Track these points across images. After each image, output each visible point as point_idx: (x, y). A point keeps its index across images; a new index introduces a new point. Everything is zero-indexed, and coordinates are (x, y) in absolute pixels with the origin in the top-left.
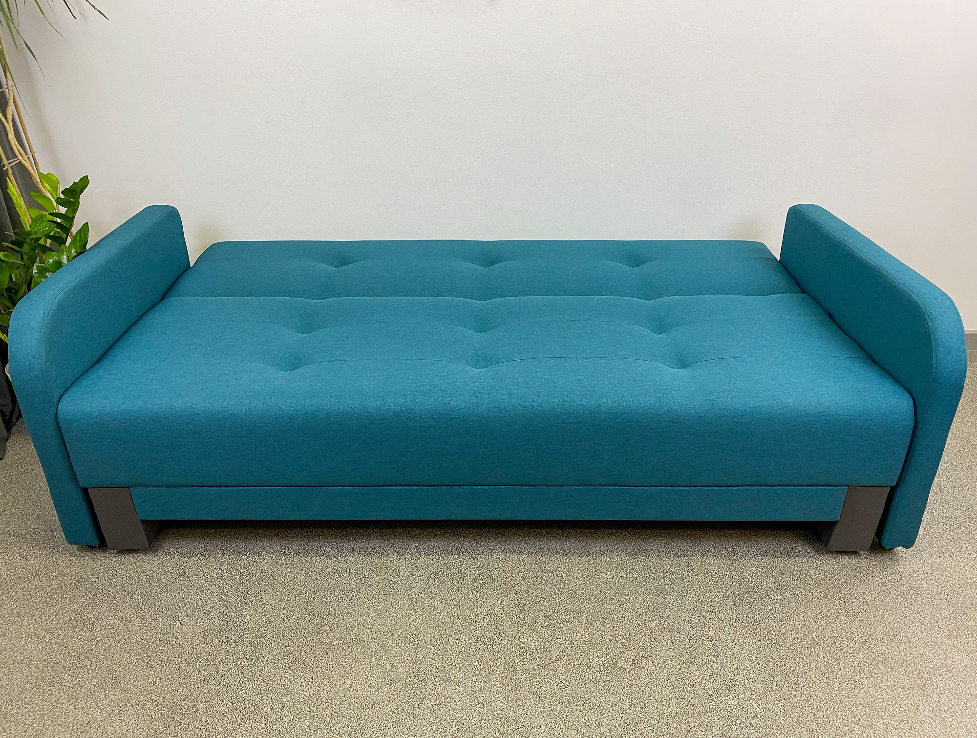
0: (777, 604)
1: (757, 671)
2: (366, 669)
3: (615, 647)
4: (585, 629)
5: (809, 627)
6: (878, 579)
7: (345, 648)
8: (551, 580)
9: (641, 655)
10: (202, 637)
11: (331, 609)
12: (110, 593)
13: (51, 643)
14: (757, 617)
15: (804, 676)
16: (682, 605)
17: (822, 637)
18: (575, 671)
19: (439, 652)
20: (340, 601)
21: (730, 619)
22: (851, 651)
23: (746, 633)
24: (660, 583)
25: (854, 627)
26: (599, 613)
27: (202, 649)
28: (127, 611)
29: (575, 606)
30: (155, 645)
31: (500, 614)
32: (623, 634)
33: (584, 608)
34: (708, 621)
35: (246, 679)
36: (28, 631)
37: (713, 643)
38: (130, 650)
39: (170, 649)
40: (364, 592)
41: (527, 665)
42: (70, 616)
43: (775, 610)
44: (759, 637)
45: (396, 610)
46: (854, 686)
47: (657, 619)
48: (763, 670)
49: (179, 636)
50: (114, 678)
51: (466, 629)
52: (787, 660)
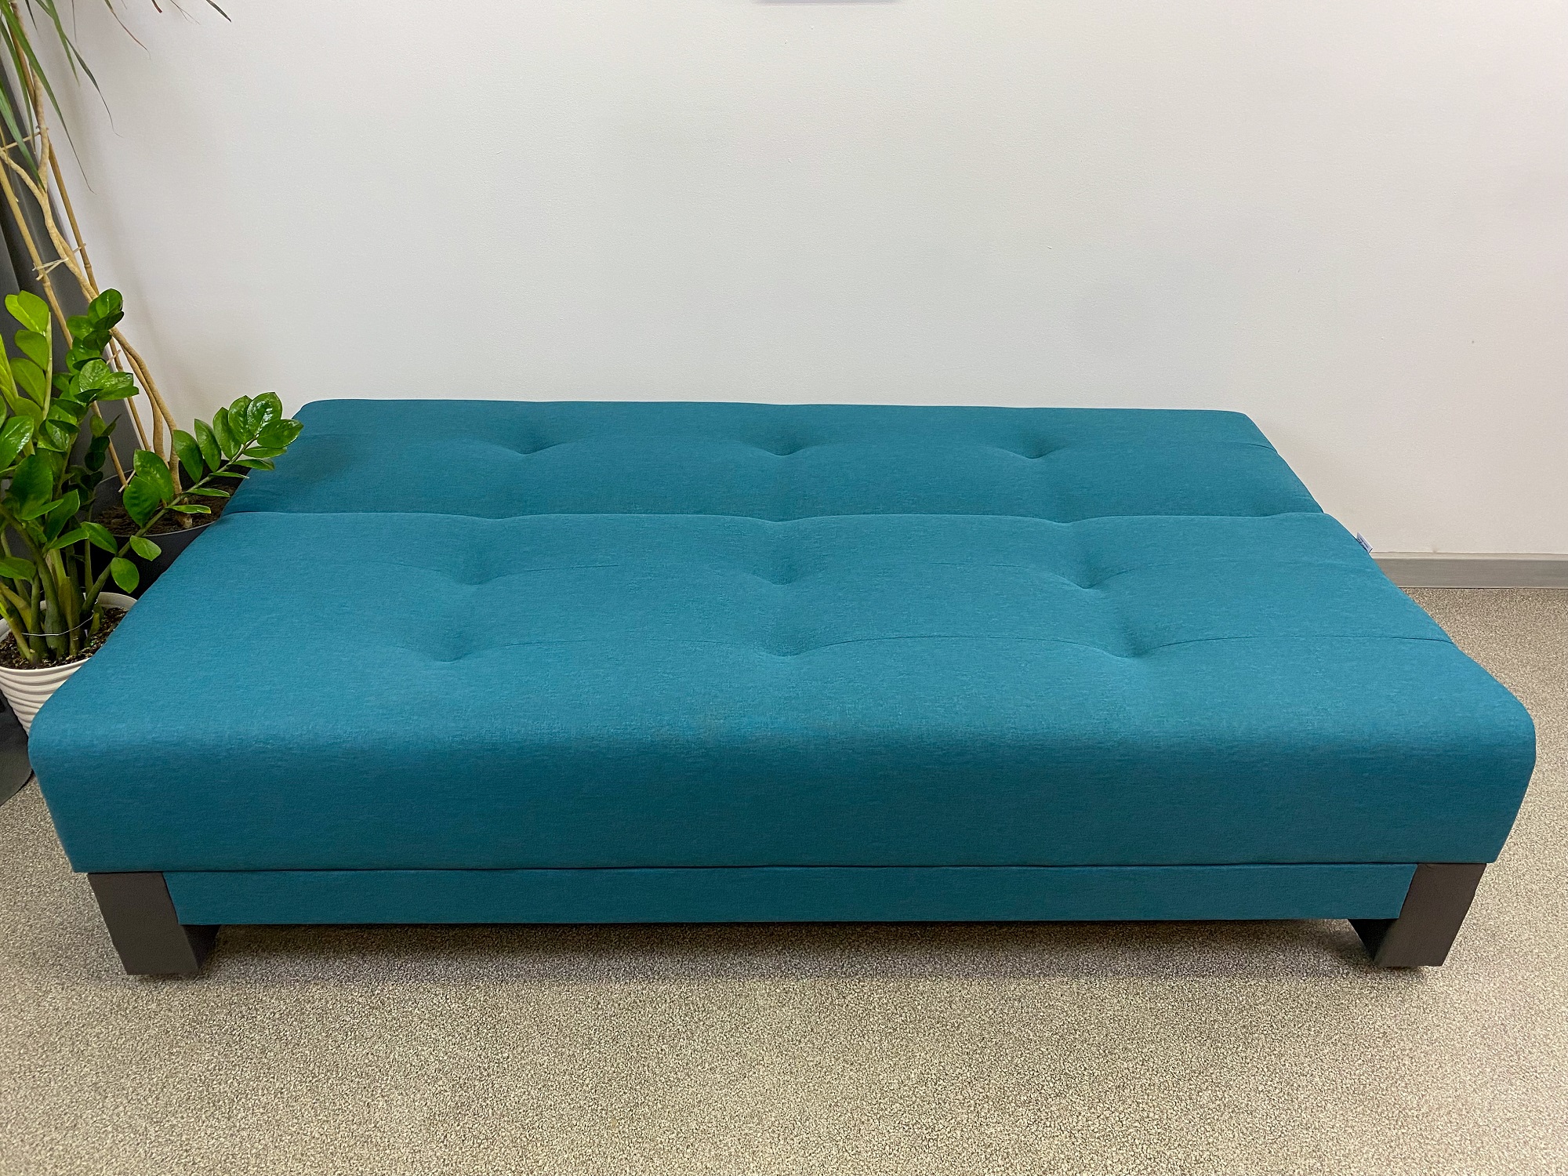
0: (1407, 1058)
3: (1147, 1142)
4: (1090, 1108)
5: (1466, 1101)
8: (1019, 1015)
9: (1194, 1158)
12: (254, 1042)
14: (1376, 1084)
16: (1248, 1061)
17: (1490, 1119)
19: (846, 1154)
20: (660, 1056)
22: (1543, 1146)
23: (1364, 1115)
24: (1203, 1019)
25: (1541, 1099)
27: (430, 1153)
28: (289, 1079)
31: (942, 1081)
32: (1157, 1117)
33: (1083, 1068)
34: (1295, 1092)
36: (115, 1118)
37: (1311, 1133)
39: (373, 1153)
40: (700, 1039)
42: (189, 1089)
43: (1403, 1068)
44: (1387, 1122)
45: (761, 1073)
47: (1210, 1088)
49: (387, 1128)
51: (886, 1109)
52: (1440, 1165)
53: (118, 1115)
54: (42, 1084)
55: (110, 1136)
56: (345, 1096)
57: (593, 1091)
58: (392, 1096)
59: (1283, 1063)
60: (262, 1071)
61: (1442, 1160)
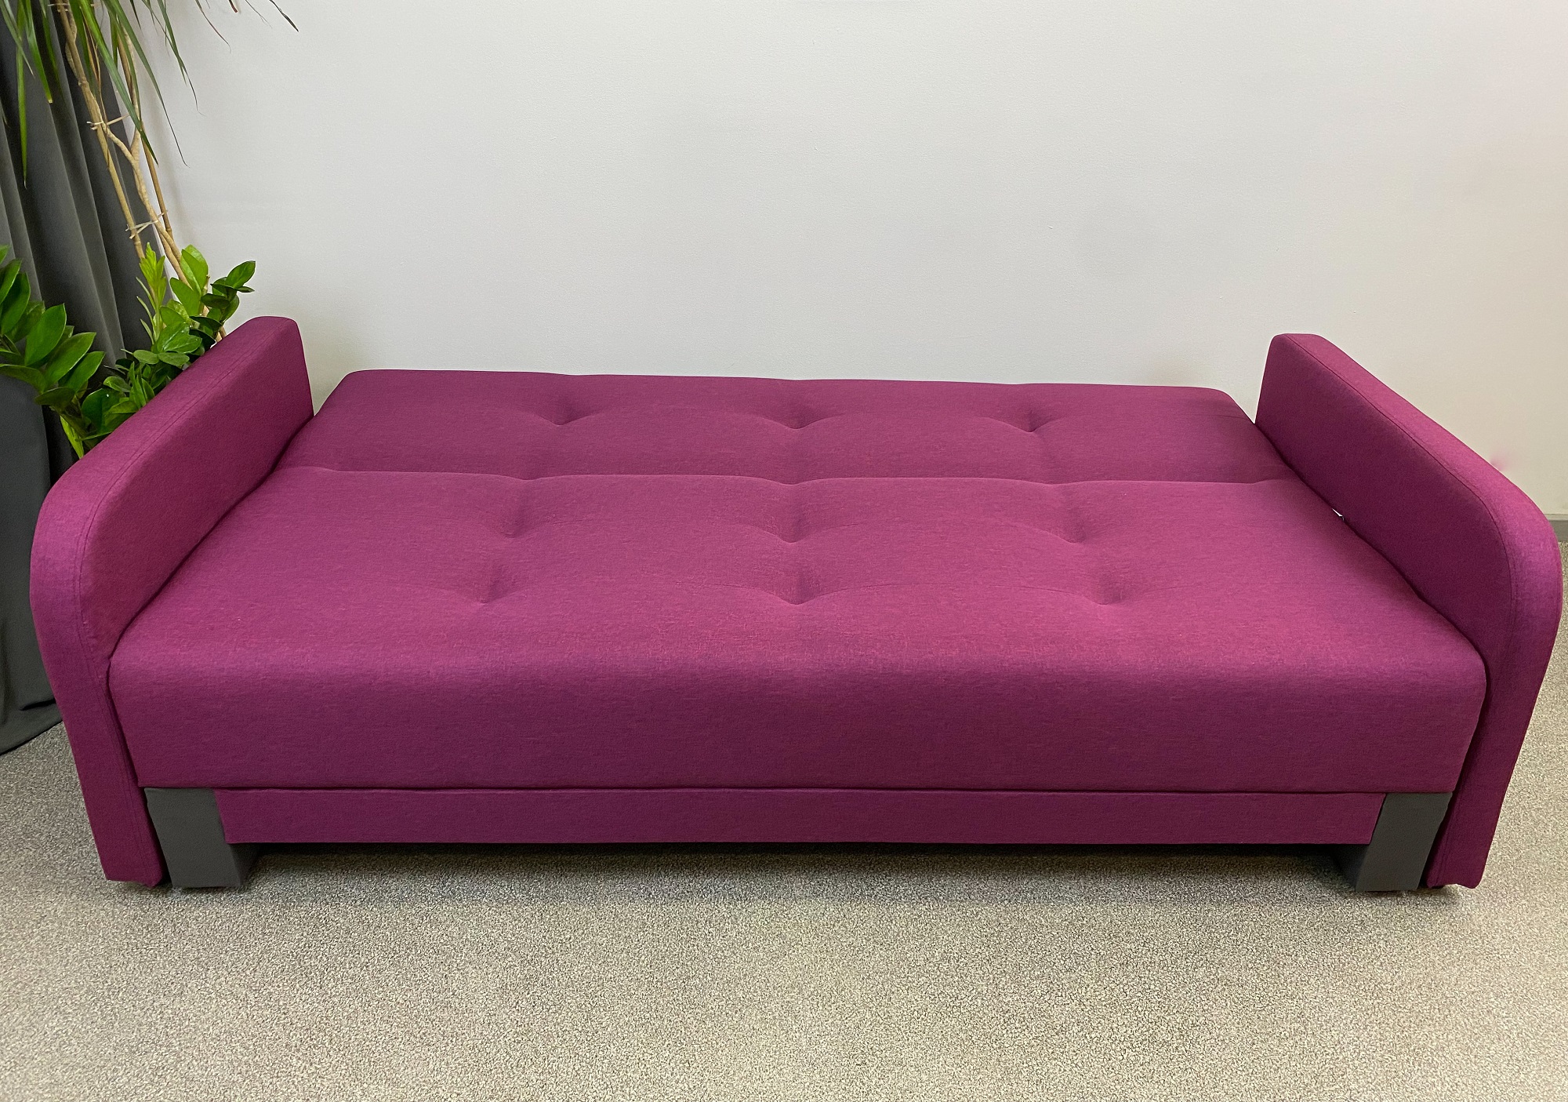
0: (1382, 942)
1: (1370, 1047)
2: (770, 1047)
3: (1149, 1009)
5: (1435, 977)
6: (1524, 902)
7: (730, 1013)
9: (1191, 1022)
10: (501, 997)
11: (697, 951)
12: (339, 925)
13: (260, 1008)
15: (1440, 1053)
18: (1093, 1048)
19: (878, 1018)
20: (708, 937)
21: (1314, 965)
22: (1504, 1015)
23: (1343, 988)
25: (1502, 976)
26: (1115, 957)
27: (505, 1016)
28: (372, 955)
29: (1076, 946)
30: (428, 1009)
31: (963, 959)
32: (1157, 989)
33: (1090, 949)
34: (1281, 968)
35: (584, 1064)
36: (218, 987)
37: (1295, 1003)
38: (389, 1017)
40: (744, 924)
41: (1019, 1038)
44: (1364, 994)
45: (800, 951)
46: (1517, 1067)
47: (1204, 965)
48: (1378, 1044)
49: (464, 996)
50: (372, 1064)
51: (914, 982)
52: (1412, 1029)
53: (220, 984)
54: (149, 959)
55: (214, 1002)
56: (425, 969)
57: (649, 966)
58: (466, 970)
59: (1270, 945)
60: (348, 949)
61: (1413, 1025)
